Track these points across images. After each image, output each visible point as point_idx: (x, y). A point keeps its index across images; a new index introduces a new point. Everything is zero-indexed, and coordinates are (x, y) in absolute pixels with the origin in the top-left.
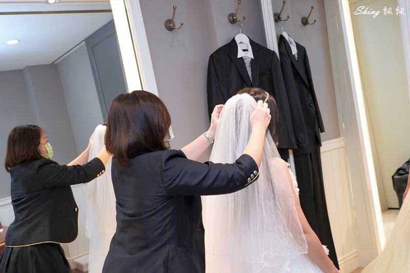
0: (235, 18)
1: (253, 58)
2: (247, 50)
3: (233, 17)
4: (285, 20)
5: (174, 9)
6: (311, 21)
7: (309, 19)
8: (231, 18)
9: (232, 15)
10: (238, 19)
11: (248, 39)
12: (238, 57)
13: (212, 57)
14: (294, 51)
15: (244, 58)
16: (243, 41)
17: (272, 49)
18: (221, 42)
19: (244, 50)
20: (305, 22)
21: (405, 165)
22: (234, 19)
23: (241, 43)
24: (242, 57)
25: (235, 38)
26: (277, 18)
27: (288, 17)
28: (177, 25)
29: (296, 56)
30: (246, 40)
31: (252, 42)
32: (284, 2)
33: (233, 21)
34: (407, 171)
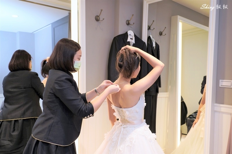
0: (129, 22)
1: (134, 43)
2: (132, 39)
3: (128, 22)
4: (152, 30)
5: (101, 11)
6: (163, 34)
7: (163, 33)
8: (127, 22)
9: (128, 21)
10: (131, 24)
11: (134, 34)
12: (127, 41)
13: (115, 38)
14: (154, 45)
15: (130, 42)
16: (131, 34)
17: (144, 41)
18: (121, 32)
19: (131, 39)
20: (161, 34)
21: (193, 114)
22: (129, 23)
23: (130, 35)
24: (129, 42)
25: (128, 32)
26: (149, 28)
27: (154, 29)
28: (101, 19)
29: (155, 48)
30: (133, 34)
31: (135, 36)
32: (153, 21)
33: (128, 24)
34: (194, 116)
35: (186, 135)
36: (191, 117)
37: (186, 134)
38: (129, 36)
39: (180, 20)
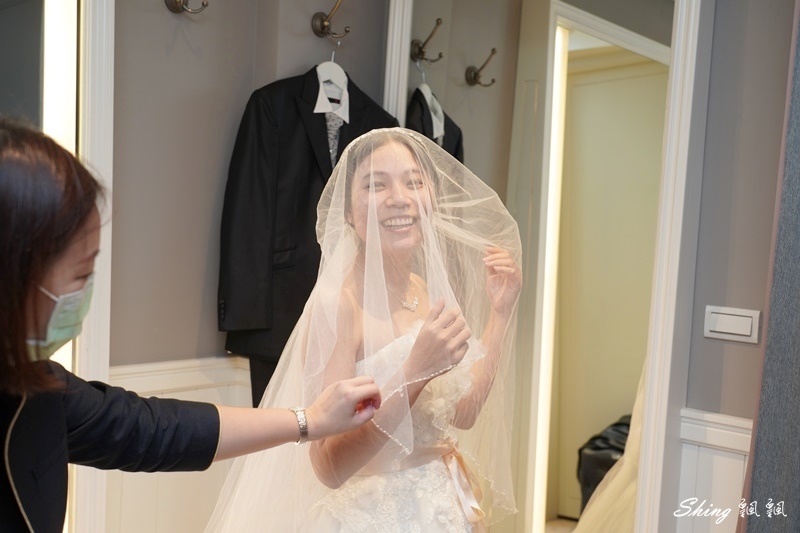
0: (326, 23)
1: (347, 121)
2: (338, 102)
3: (323, 21)
4: (433, 61)
6: (485, 78)
7: (481, 73)
8: (318, 23)
9: (320, 17)
10: (333, 30)
11: (345, 79)
12: (316, 111)
13: (257, 95)
14: (438, 130)
15: (327, 116)
16: (333, 79)
18: (284, 67)
19: (332, 100)
20: (472, 78)
21: (610, 431)
22: (323, 27)
23: (328, 82)
24: (323, 114)
25: (319, 69)
26: (417, 52)
27: (440, 56)
30: (341, 80)
31: (351, 87)
32: (439, 22)
33: (321, 30)
34: (612, 442)
35: (576, 520)
36: (599, 443)
37: (575, 516)
38: (322, 88)
39: (559, 18)
